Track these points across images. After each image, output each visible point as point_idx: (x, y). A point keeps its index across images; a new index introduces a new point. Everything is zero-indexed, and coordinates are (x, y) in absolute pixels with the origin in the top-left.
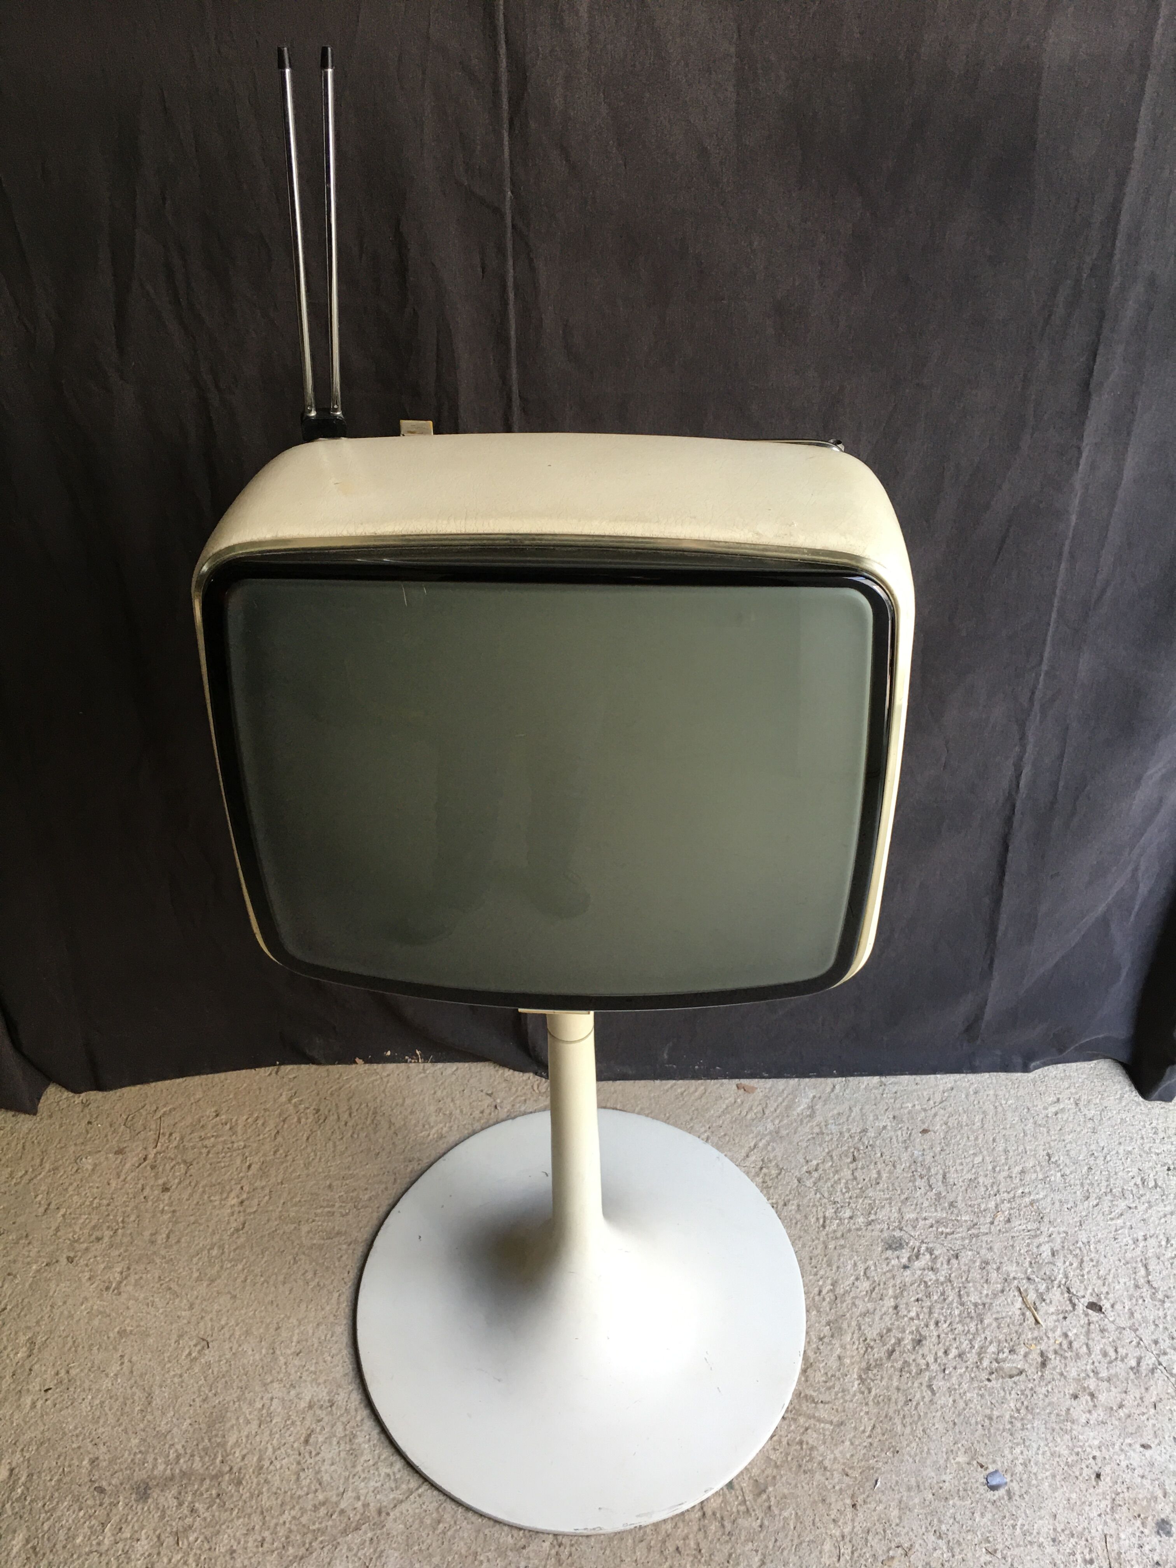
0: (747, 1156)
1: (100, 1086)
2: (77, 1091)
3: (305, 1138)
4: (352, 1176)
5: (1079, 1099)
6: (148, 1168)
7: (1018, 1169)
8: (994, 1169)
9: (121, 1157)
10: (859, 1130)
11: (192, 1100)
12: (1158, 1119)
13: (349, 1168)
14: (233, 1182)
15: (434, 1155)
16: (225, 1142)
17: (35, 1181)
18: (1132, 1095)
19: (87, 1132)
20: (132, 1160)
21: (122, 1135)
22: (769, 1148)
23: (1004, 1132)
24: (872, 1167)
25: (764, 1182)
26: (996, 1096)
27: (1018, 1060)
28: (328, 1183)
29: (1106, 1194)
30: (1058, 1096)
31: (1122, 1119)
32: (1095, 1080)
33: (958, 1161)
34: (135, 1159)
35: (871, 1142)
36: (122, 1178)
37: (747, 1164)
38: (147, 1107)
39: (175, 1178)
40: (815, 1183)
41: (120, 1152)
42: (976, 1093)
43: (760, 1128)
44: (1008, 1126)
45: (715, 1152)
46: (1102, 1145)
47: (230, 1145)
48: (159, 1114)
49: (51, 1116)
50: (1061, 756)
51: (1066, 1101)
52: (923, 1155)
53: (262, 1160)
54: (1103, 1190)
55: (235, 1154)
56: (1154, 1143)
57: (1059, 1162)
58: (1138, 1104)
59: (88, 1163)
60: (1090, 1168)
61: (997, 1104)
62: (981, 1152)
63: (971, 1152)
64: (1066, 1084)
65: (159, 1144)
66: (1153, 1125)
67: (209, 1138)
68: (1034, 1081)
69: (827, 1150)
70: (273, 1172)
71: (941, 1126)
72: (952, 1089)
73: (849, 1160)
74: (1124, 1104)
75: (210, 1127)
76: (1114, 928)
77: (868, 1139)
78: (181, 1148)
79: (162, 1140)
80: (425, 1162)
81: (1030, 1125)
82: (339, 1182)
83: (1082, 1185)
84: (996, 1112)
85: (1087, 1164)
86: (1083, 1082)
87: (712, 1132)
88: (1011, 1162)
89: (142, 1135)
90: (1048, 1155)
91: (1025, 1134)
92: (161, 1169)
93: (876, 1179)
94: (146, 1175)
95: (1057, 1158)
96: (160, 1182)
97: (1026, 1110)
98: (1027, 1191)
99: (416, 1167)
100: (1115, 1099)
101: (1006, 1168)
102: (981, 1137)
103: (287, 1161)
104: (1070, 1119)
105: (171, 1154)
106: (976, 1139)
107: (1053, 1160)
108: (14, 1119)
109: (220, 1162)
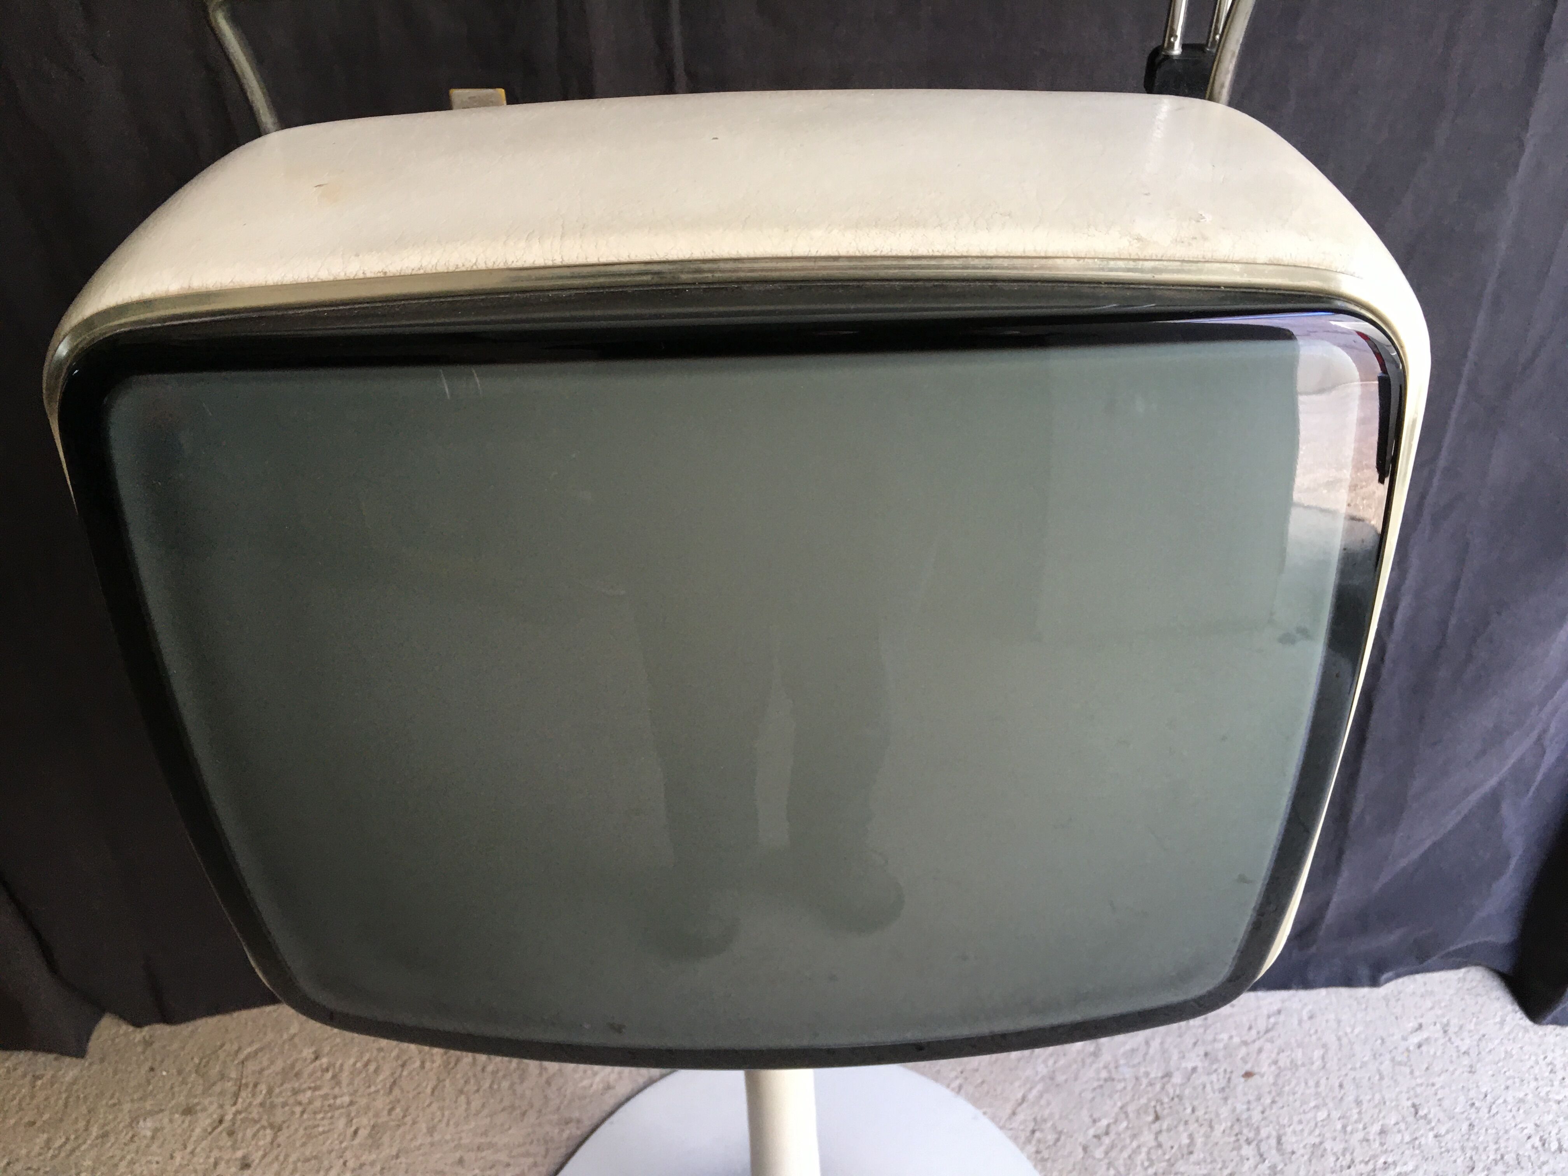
0: (1014, 1113)
1: (168, 1017)
2: (138, 1024)
3: (429, 1090)
4: (491, 1145)
5: (1448, 1024)
6: (224, 1134)
7: (1376, 1128)
8: (1344, 1127)
9: (189, 1118)
10: (1160, 1075)
11: (285, 1036)
12: (1553, 1051)
13: (485, 1134)
14: (334, 1154)
15: (598, 1115)
16: (325, 1097)
17: (78, 1153)
18: (1516, 1017)
19: (149, 1082)
20: (204, 1121)
21: (193, 1087)
22: (1043, 1102)
23: (1352, 1074)
24: (1181, 1128)
25: (1038, 1152)
26: (1339, 1022)
27: (1364, 972)
28: (458, 1155)
29: (1496, 1162)
30: (1420, 1020)
31: (1506, 1052)
32: (1466, 997)
33: (1296, 1119)
34: (208, 1121)
35: (1178, 1092)
36: (189, 1149)
37: (1015, 1125)
38: (227, 1047)
39: (258, 1148)
40: (1106, 1153)
41: (188, 1111)
42: (1311, 1017)
43: (1029, 1072)
44: (1358, 1065)
45: (969, 1108)
46: (1484, 1090)
47: (332, 1101)
48: (241, 1056)
49: (102, 1060)
50: (1455, 585)
51: (1432, 1027)
52: (1248, 1109)
53: (372, 1123)
54: (1492, 1157)
55: (337, 1113)
56: (1552, 1085)
57: (1431, 1116)
58: (1526, 1030)
59: (146, 1127)
60: (1471, 1126)
61: (1341, 1033)
62: (1325, 1105)
63: (1312, 1104)
64: (1429, 1004)
65: (240, 1100)
66: (1548, 1060)
67: (304, 1091)
68: (1386, 999)
69: (1119, 1104)
70: (386, 1139)
71: (1270, 1065)
72: (1279, 1012)
73: (1151, 1118)
74: (1507, 1029)
75: (305, 1075)
76: (1506, 809)
77: (1174, 1086)
78: (268, 1107)
79: (243, 1094)
80: (587, 1124)
81: (1386, 1066)
82: (472, 1155)
83: (1463, 1149)
84: (1341, 1046)
85: (1467, 1119)
86: (1450, 1000)
87: (966, 1079)
88: (1366, 1118)
89: (217, 1088)
90: (1414, 1106)
91: (1382, 1078)
92: (240, 1135)
93: (1189, 1146)
94: (221, 1143)
95: (1425, 1111)
96: (239, 1154)
97: (1379, 1041)
98: (1390, 1160)
99: (574, 1131)
100: (1495, 1024)
101: (1361, 1126)
102: (1323, 1081)
103: (405, 1124)
104: (1438, 1054)
105: (255, 1115)
106: (1317, 1085)
107: (1421, 1113)
108: (55, 1063)
109: (318, 1126)
